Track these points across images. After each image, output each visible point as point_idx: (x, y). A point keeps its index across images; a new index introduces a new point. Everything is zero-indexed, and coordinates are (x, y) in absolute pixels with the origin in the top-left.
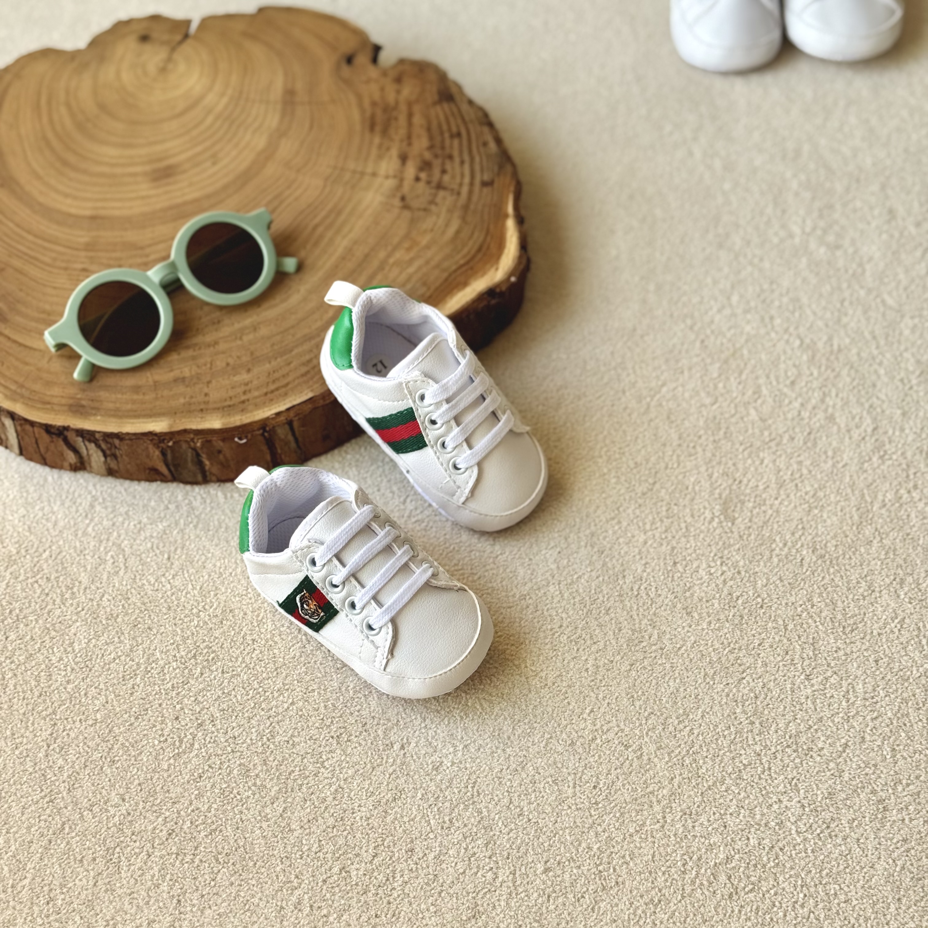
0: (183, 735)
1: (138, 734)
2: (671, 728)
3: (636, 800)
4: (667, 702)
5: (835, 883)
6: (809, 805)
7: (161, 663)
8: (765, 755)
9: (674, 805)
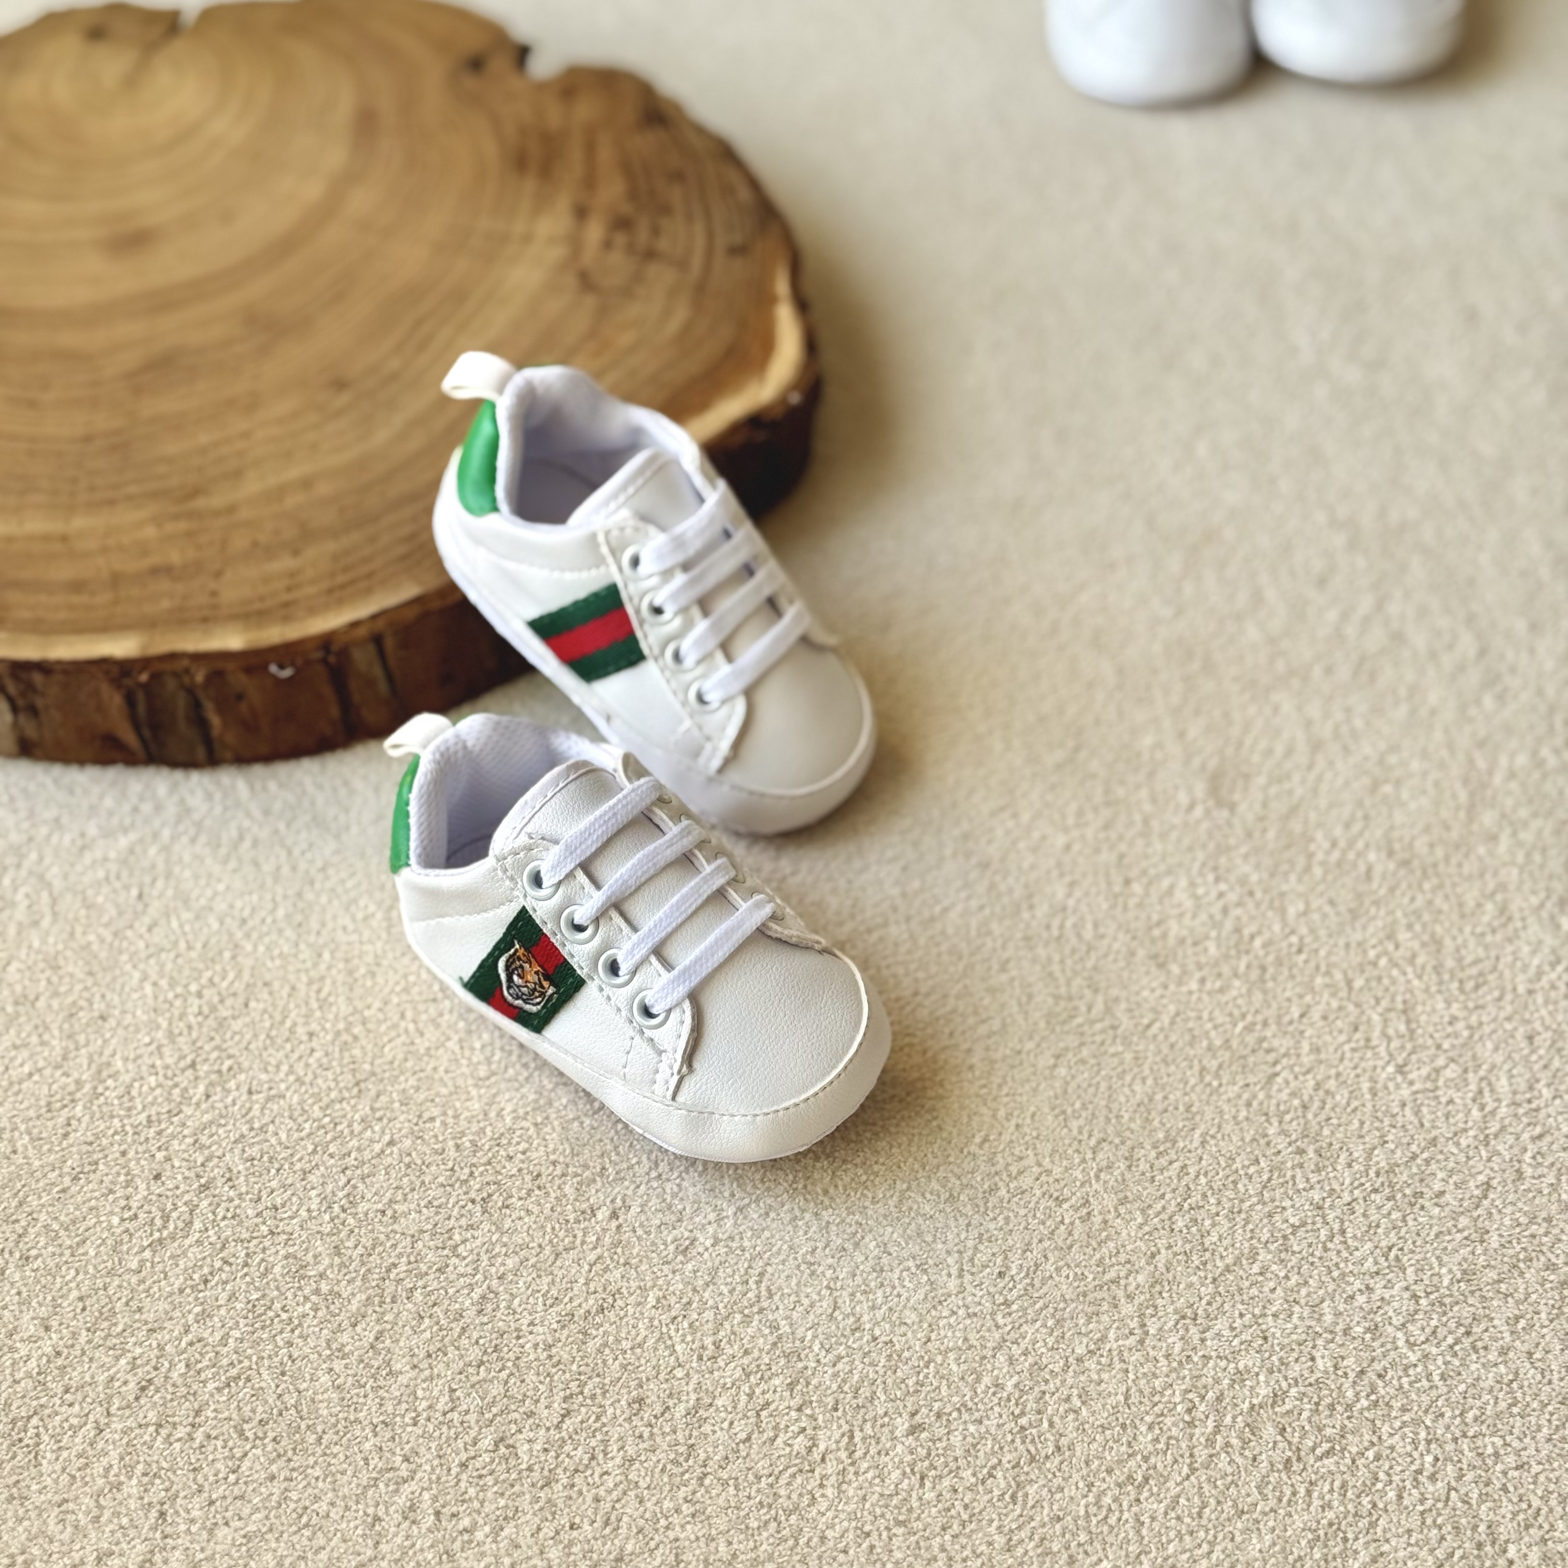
0: (169, 1206)
1: (77, 1208)
2: (1143, 1166)
3: (1085, 1295)
4: (1132, 1119)
6: (1428, 1294)
7: (127, 1078)
8: (1332, 1207)
9: (1160, 1302)
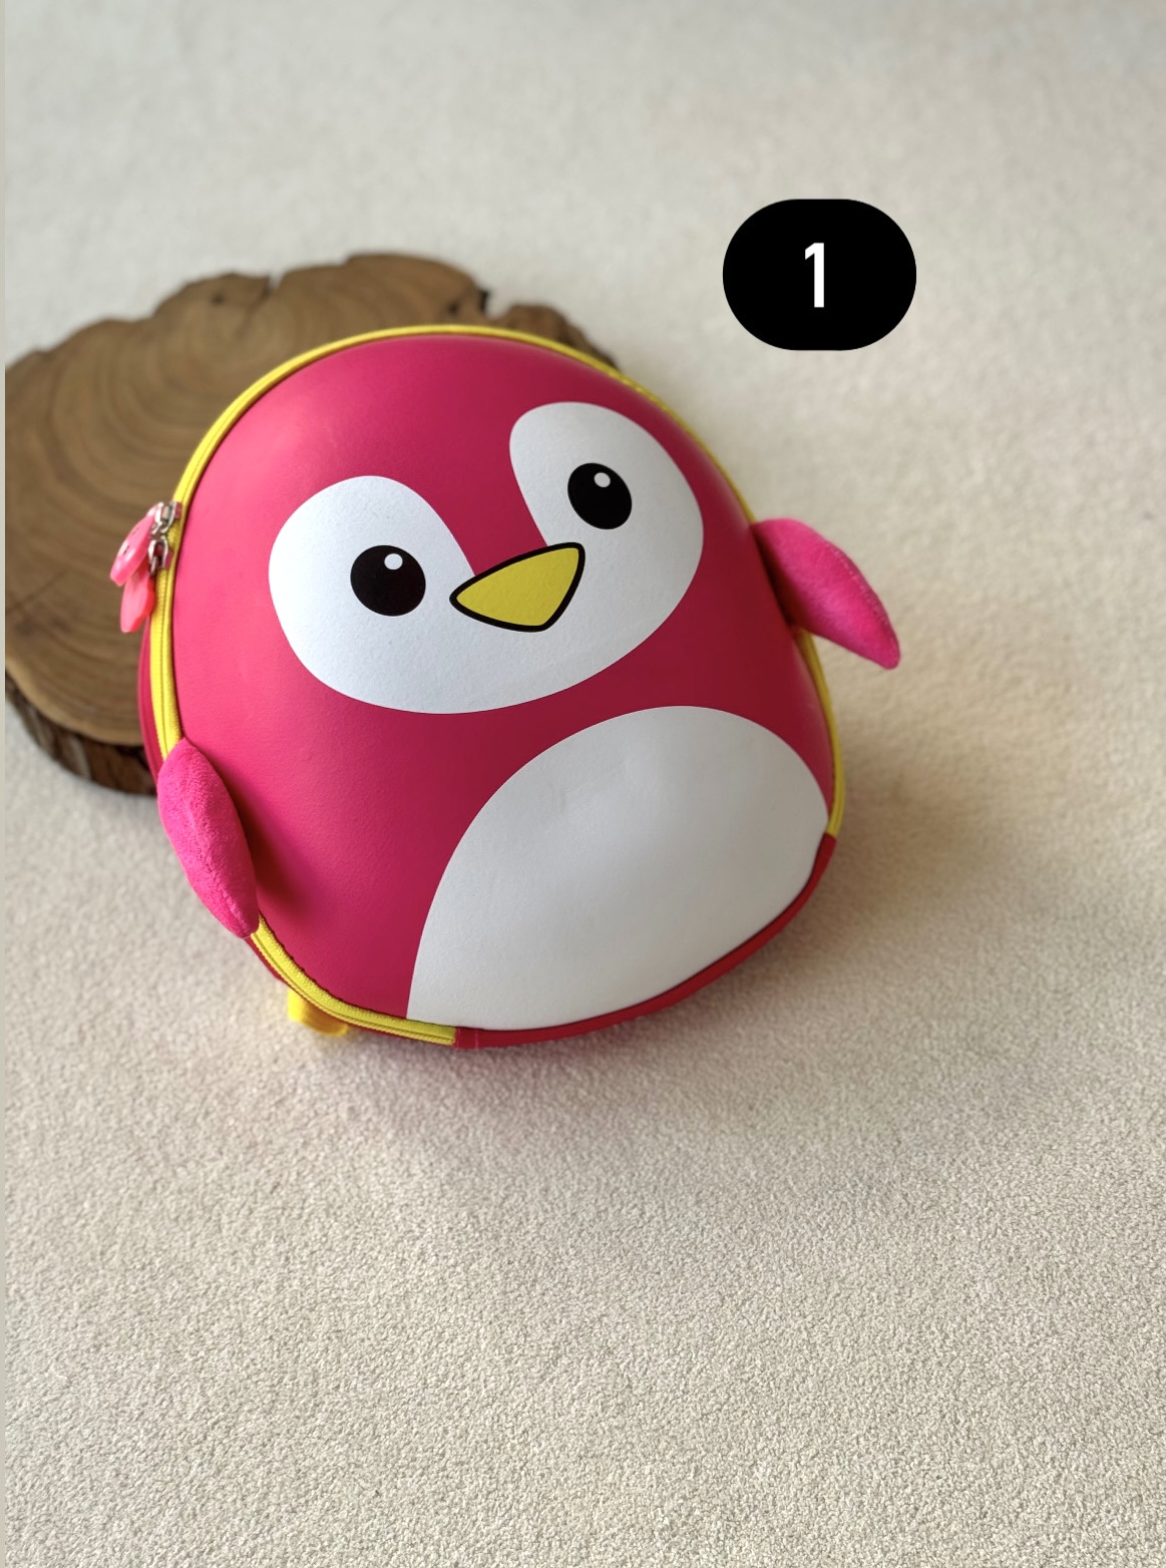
5: (1025, 1195)
